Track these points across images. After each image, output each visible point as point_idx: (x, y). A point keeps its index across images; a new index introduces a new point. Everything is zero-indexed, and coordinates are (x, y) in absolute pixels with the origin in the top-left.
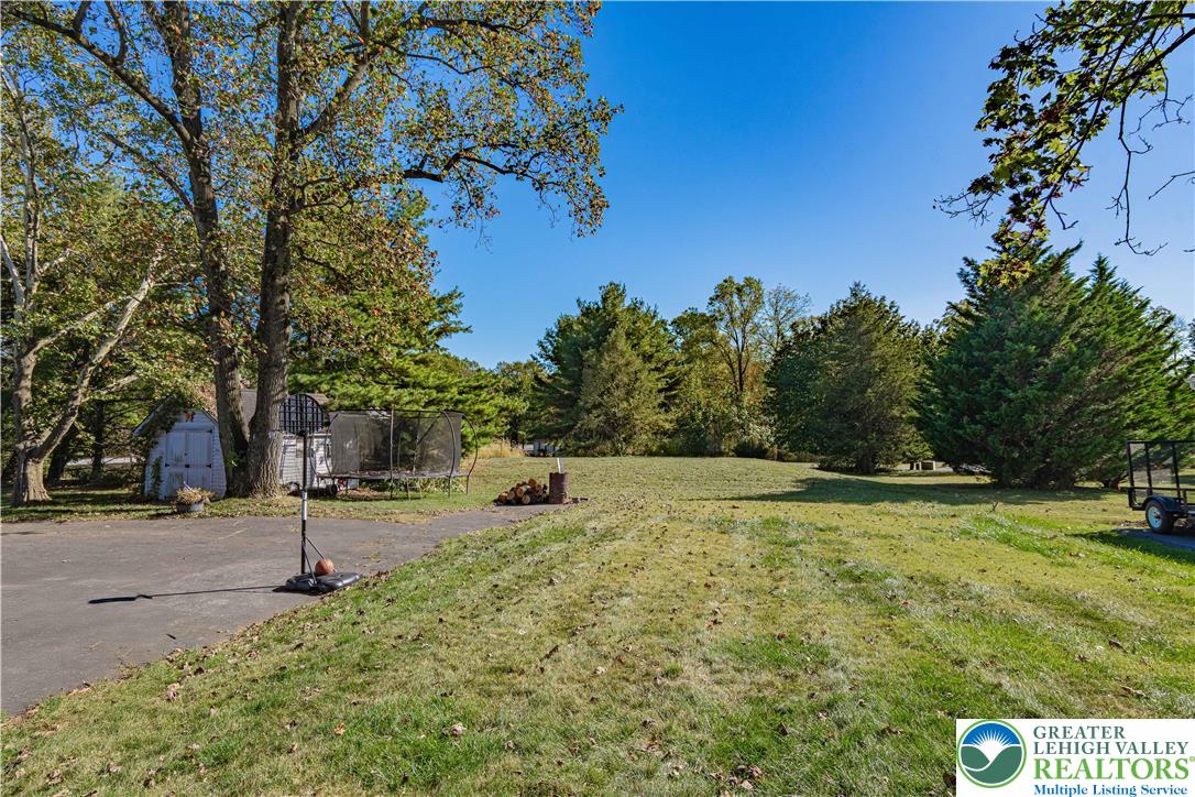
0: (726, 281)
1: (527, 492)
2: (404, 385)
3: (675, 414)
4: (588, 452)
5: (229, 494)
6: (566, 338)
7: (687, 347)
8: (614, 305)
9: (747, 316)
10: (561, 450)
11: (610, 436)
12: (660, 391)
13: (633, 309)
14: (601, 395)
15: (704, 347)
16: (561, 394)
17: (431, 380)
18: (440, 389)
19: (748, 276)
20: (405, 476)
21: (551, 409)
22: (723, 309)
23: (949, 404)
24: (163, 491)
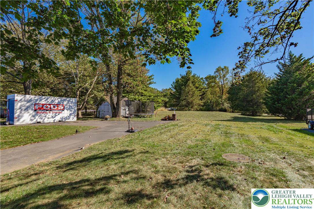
0: (219, 67)
1: (168, 118)
2: (142, 96)
3: (204, 101)
4: (182, 110)
5: (113, 117)
6: (178, 83)
7: (208, 84)
8: (189, 75)
9: (224, 76)
10: (177, 109)
11: (188, 106)
12: (200, 96)
13: (194, 76)
14: (185, 97)
15: (213, 84)
16: (176, 96)
17: (148, 94)
18: (150, 96)
19: (225, 66)
20: (143, 114)
21: (174, 100)
22: (218, 74)
23: (272, 99)
24: (100, 116)
